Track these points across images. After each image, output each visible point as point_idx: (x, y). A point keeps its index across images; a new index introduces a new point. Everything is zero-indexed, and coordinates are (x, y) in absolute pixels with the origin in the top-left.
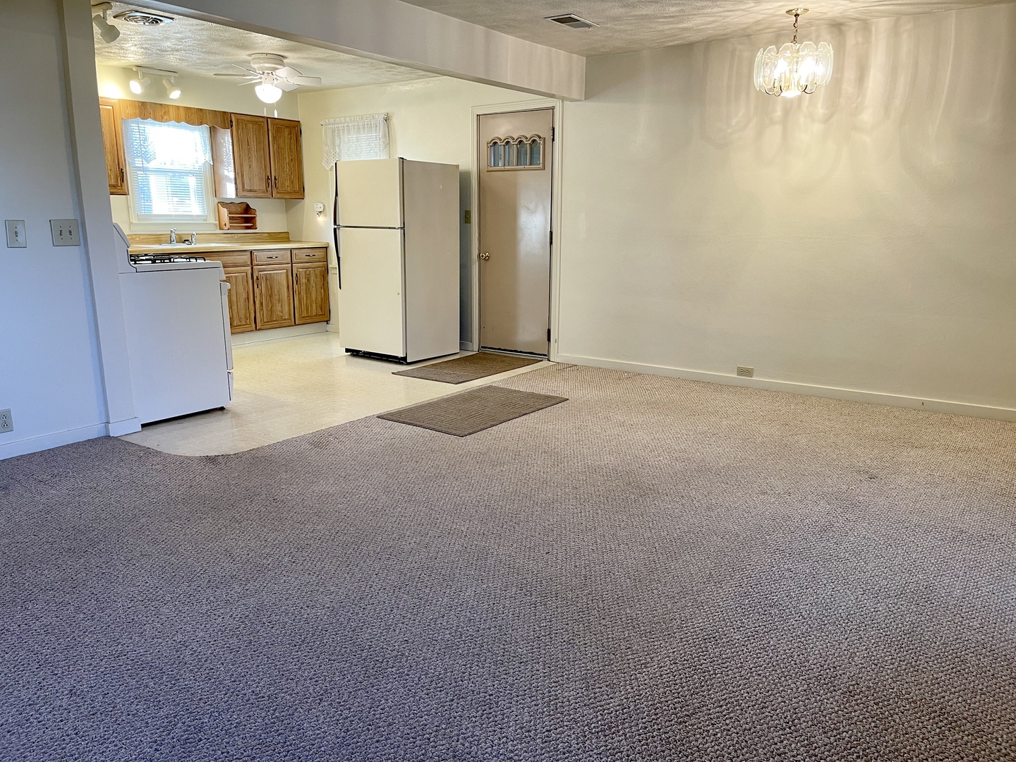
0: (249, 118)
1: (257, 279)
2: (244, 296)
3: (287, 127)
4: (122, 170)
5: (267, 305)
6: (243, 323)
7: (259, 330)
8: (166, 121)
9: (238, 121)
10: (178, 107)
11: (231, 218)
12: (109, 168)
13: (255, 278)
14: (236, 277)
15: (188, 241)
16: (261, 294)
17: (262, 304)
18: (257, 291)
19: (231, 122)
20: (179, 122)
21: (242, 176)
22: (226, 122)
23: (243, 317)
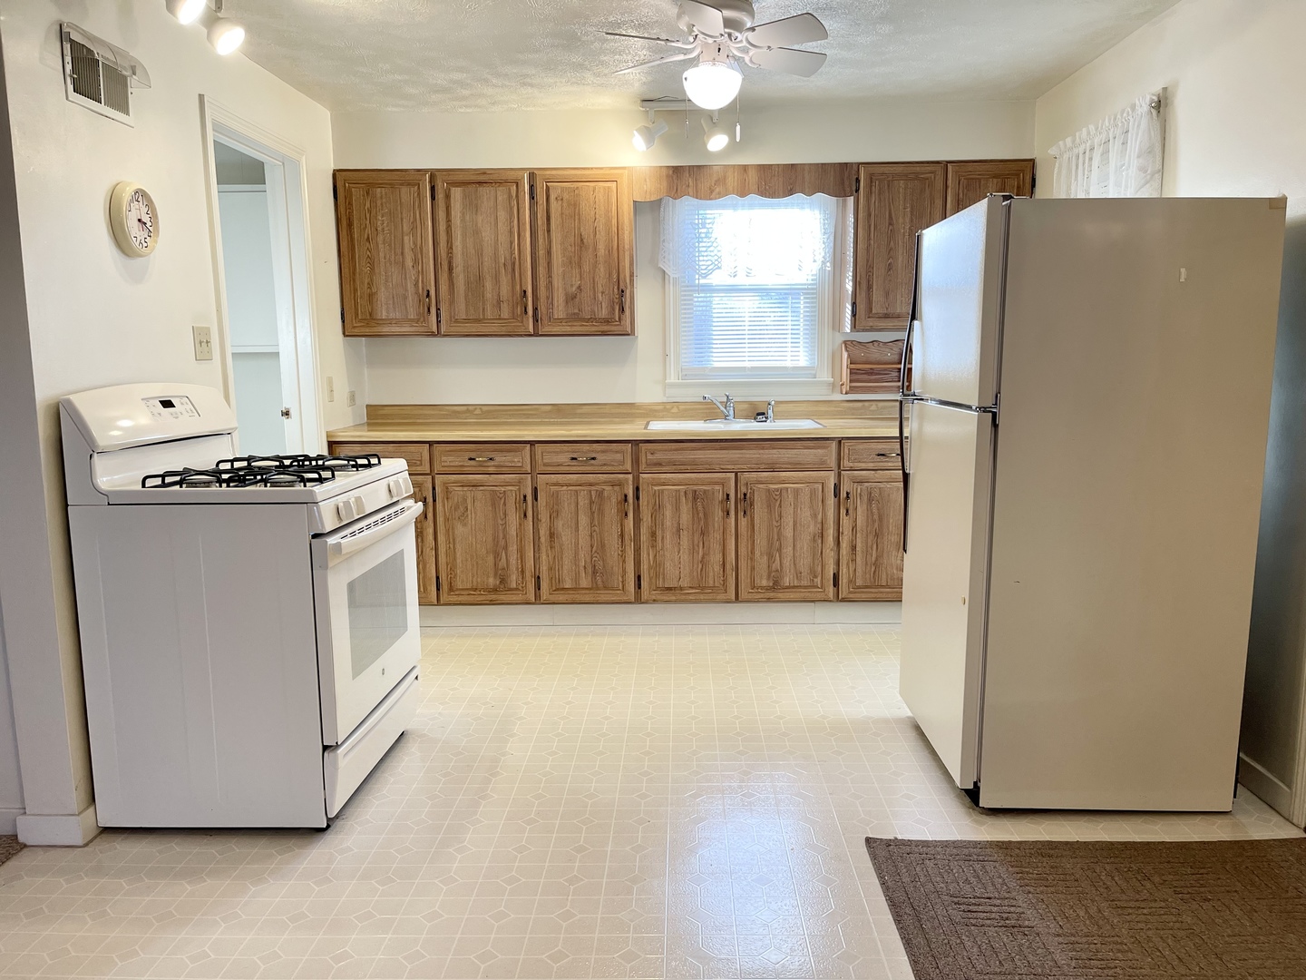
0: (899, 169)
1: (848, 497)
2: (812, 529)
3: (995, 176)
4: (623, 291)
5: (867, 553)
6: (805, 583)
7: (844, 600)
8: (720, 195)
9: (871, 179)
10: (745, 168)
11: (852, 372)
12: (601, 289)
13: (843, 495)
14: (796, 492)
15: (763, 414)
16: (854, 528)
17: (854, 548)
18: (845, 521)
19: (858, 180)
20: (743, 194)
21: (870, 287)
22: (847, 183)
23: (805, 571)
